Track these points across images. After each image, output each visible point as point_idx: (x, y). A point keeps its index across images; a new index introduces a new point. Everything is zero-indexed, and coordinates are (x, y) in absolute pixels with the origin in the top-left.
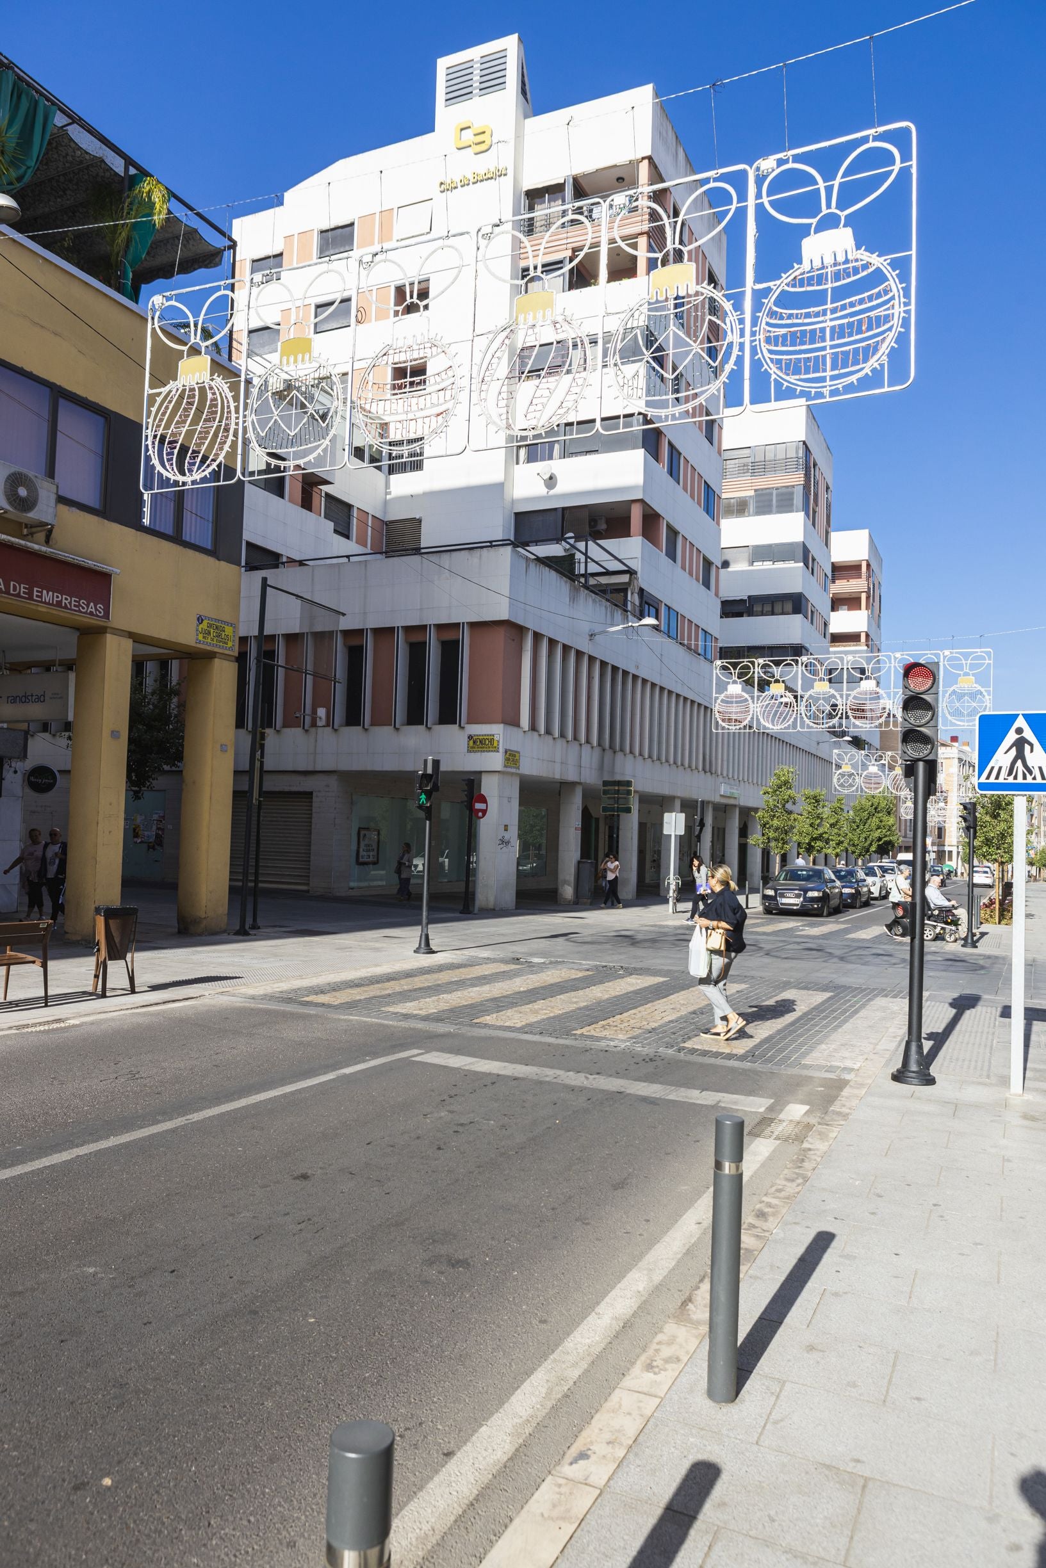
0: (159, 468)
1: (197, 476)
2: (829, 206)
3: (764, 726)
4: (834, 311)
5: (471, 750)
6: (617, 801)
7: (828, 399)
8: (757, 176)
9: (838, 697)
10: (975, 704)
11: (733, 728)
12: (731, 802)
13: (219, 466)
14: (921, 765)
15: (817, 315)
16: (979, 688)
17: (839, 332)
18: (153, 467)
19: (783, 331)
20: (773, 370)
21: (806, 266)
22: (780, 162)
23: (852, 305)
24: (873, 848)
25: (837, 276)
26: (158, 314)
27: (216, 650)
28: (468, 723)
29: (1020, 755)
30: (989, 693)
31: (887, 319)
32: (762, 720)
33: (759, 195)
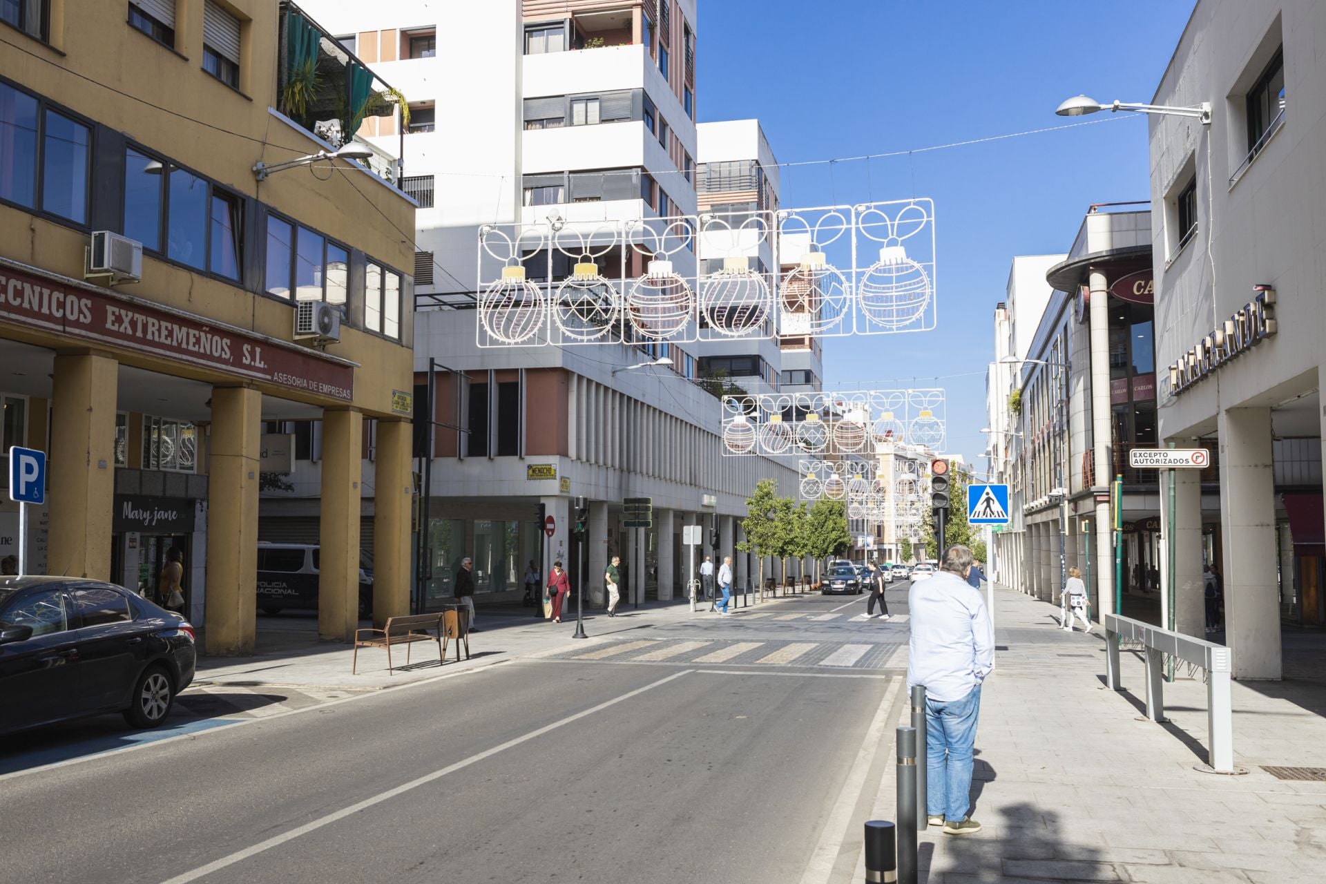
0: (490, 332)
1: (519, 340)
2: (893, 235)
3: (766, 451)
4: (897, 287)
5: (530, 478)
6: (637, 516)
7: (895, 332)
8: (856, 213)
9: (826, 427)
10: (933, 433)
11: (739, 453)
12: (710, 511)
13: (534, 335)
14: (941, 510)
15: (888, 288)
16: (936, 420)
17: (899, 298)
18: (486, 331)
19: (872, 295)
20: (867, 314)
21: (882, 263)
22: (868, 208)
23: (906, 286)
24: (831, 550)
25: (898, 270)
26: (485, 237)
27: (402, 415)
28: (527, 454)
29: (988, 505)
30: (943, 423)
31: (923, 295)
32: (763, 446)
33: (857, 223)
